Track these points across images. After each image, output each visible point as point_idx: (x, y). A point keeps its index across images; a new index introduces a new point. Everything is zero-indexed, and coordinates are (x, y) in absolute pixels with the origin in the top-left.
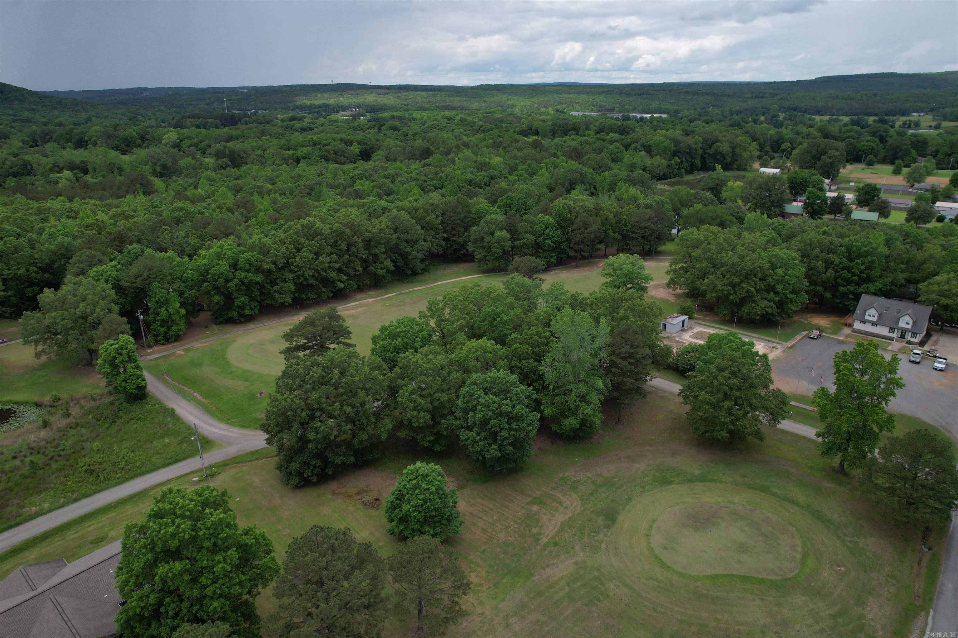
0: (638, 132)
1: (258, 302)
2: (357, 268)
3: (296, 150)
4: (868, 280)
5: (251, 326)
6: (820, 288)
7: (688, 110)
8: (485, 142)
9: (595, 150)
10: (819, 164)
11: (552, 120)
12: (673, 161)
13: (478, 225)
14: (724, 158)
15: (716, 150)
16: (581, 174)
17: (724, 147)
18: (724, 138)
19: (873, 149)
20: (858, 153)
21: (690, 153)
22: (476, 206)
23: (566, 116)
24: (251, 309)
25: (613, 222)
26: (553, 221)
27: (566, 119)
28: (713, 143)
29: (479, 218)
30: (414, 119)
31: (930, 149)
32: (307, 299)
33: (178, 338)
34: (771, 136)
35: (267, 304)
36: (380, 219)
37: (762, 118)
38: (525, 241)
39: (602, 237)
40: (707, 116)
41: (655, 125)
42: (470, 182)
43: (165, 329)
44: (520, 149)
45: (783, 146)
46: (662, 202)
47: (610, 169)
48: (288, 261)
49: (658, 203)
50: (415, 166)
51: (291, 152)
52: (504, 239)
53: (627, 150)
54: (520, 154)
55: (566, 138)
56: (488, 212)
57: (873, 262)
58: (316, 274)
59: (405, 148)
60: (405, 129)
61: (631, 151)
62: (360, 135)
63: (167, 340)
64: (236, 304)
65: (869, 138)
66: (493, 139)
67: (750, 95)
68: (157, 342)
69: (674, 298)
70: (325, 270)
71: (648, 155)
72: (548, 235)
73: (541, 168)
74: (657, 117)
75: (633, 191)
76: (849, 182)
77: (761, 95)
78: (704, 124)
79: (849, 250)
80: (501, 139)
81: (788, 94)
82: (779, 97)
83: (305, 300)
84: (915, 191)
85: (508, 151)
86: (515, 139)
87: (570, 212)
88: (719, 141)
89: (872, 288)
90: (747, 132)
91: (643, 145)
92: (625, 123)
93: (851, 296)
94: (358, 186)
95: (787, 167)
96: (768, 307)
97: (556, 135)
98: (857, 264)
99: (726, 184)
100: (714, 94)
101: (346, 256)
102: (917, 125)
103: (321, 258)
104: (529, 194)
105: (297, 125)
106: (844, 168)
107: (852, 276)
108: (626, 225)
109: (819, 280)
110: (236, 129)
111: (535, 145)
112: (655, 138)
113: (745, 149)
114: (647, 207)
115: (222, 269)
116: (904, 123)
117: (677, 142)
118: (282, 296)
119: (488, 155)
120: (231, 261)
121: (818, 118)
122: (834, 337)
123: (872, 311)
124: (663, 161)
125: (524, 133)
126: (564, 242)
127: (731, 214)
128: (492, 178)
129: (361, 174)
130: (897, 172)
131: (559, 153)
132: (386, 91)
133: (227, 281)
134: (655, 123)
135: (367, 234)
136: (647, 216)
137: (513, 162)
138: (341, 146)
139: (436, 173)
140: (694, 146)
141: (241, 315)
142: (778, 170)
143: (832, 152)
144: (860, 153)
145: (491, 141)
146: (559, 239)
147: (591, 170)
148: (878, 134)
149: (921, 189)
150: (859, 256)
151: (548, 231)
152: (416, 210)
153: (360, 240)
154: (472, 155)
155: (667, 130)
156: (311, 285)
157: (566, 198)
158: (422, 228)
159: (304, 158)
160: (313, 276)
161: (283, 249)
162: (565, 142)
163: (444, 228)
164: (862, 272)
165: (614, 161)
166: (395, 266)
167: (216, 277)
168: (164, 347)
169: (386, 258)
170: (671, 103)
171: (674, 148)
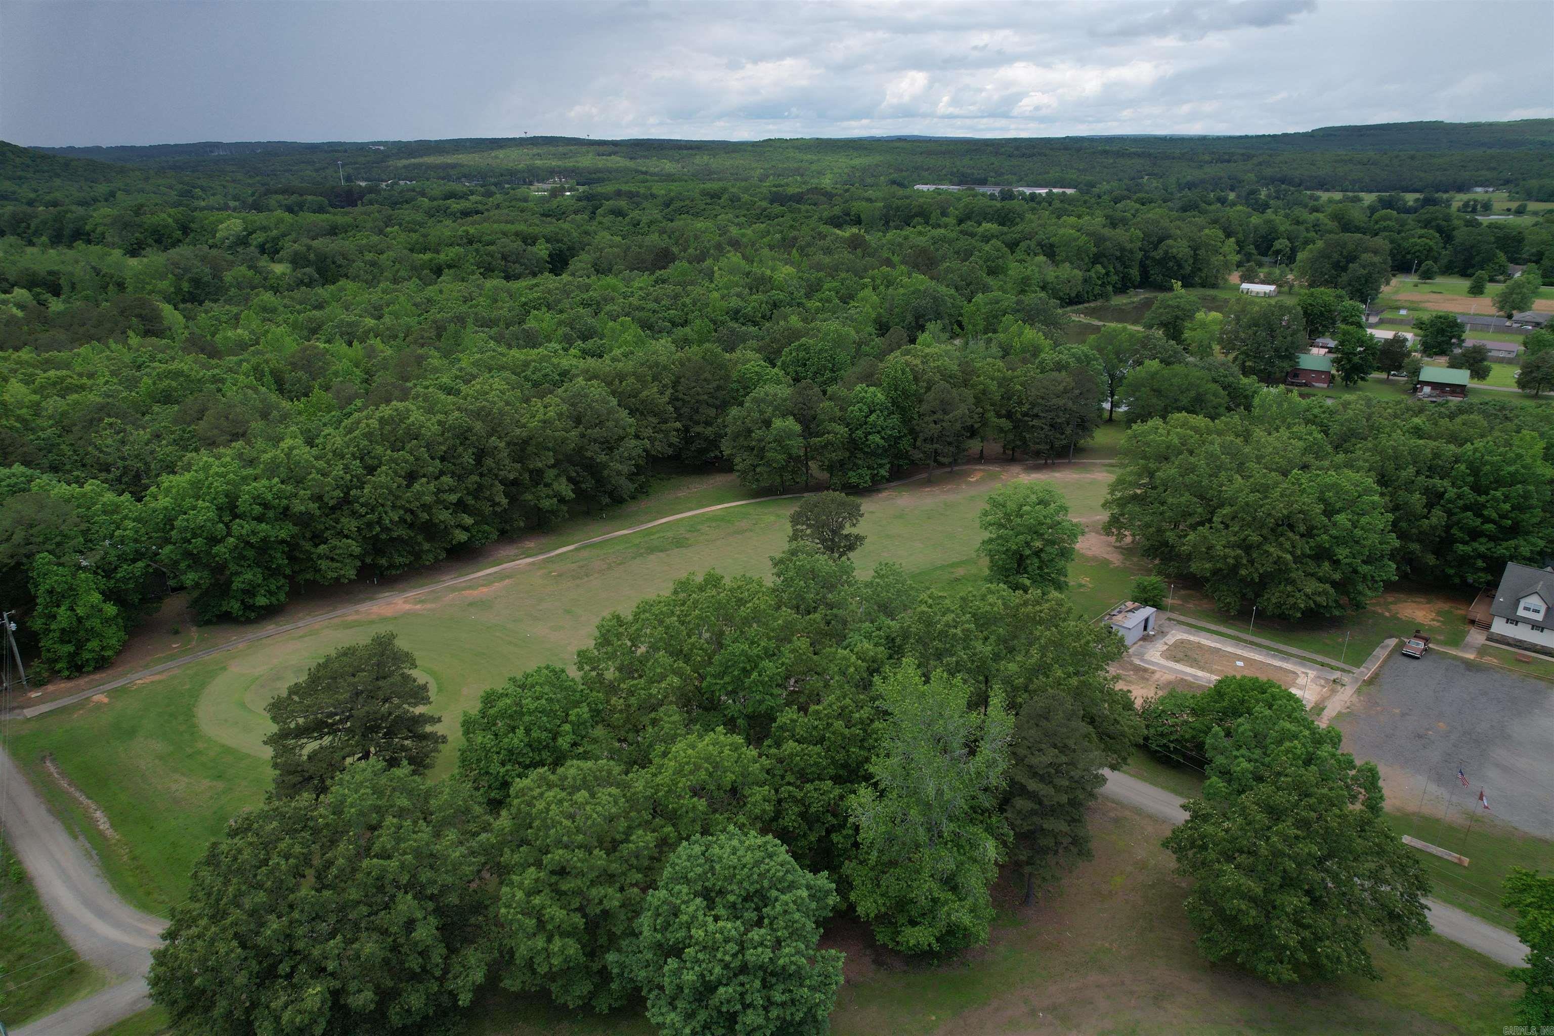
0: (1031, 221)
1: (285, 577)
2: (497, 500)
3: (438, 252)
4: (1515, 530)
5: (270, 628)
6: (1415, 547)
7: (1108, 182)
8: (769, 238)
9: (957, 253)
10: (1344, 278)
11: (884, 199)
12: (1093, 270)
13: (741, 404)
14: (1180, 266)
15: (1166, 252)
16: (935, 299)
17: (1180, 248)
18: (1179, 232)
19: (1431, 249)
20: (1404, 257)
21: (1122, 258)
22: (739, 367)
23: (908, 192)
24: (271, 593)
25: (997, 397)
26: (883, 398)
27: (907, 197)
28: (1161, 240)
29: (745, 388)
30: (653, 196)
31: (1528, 250)
32: (391, 566)
33: (102, 664)
34: (1256, 228)
35: (306, 580)
36: (546, 400)
37: (1232, 196)
38: (830, 436)
39: (976, 426)
40: (1140, 191)
41: (1060, 207)
42: (735, 314)
43: (70, 648)
44: (828, 251)
45: (1277, 245)
46: (1086, 356)
47: (985, 289)
48: (347, 494)
49: (1079, 360)
50: (642, 281)
51: (428, 256)
52: (790, 435)
53: (1013, 252)
54: (827, 260)
55: (908, 231)
56: (760, 379)
57: (1526, 496)
58: (409, 518)
59: (629, 248)
60: (635, 214)
61: (1020, 254)
62: (551, 227)
63: (77, 668)
64: (234, 586)
65: (1423, 231)
66: (782, 232)
67: (1207, 158)
68: (55, 675)
69: (1120, 557)
70: (425, 507)
71: (1049, 262)
72: (874, 425)
73: (864, 286)
74: (1058, 194)
75: (1031, 334)
76: (1398, 308)
77: (1227, 157)
78: (1138, 206)
79: (1475, 471)
80: (796, 233)
81: (1271, 156)
82: (1255, 160)
83: (388, 568)
84: (1515, 325)
85: (807, 255)
86: (820, 233)
87: (916, 379)
88: (1169, 237)
89: (1525, 550)
90: (1215, 222)
91: (1040, 244)
92: (1008, 204)
93: (1480, 563)
94: (531, 324)
95: (1287, 282)
96: (1319, 594)
97: (891, 224)
98: (1495, 499)
99: (1191, 317)
100: (1150, 155)
101: (475, 478)
102: (1487, 208)
103: (417, 486)
104: (839, 341)
105: (455, 206)
106: (1388, 283)
107: (1483, 523)
108: (1020, 403)
109: (1414, 531)
110: (347, 214)
111: (855, 244)
112: (1062, 231)
113: (1217, 252)
114: (1059, 367)
115: (201, 519)
116: (1466, 205)
117: (1100, 240)
118: (335, 565)
119: (770, 263)
120: (222, 500)
121: (1324, 196)
122: (1453, 652)
123: (1534, 601)
124: (1076, 271)
125: (836, 222)
126: (905, 435)
127: (1215, 381)
128: (775, 305)
129: (539, 298)
130: (1477, 290)
131: (896, 259)
132: (612, 148)
133: (214, 540)
134: (1057, 204)
135: (518, 431)
136: (1061, 388)
137: (814, 275)
138: (515, 245)
139: (676, 297)
140: (1129, 246)
141: (247, 607)
142: (1272, 288)
143: (1367, 257)
144: (1409, 257)
145: (778, 236)
146: (895, 433)
147: (953, 291)
148: (1434, 224)
149: (1527, 323)
150: (1499, 482)
151: (873, 417)
152: (622, 377)
153: (502, 445)
154: (743, 263)
155: (1079, 217)
156: (399, 539)
157: (907, 353)
158: (632, 413)
159: (450, 267)
160: (402, 520)
161: (338, 470)
162: (906, 238)
163: (676, 409)
164: (1503, 516)
165: (992, 272)
166: (578, 491)
167: (189, 535)
168: (70, 684)
169: (558, 476)
170: (1079, 170)
171: (1095, 250)
